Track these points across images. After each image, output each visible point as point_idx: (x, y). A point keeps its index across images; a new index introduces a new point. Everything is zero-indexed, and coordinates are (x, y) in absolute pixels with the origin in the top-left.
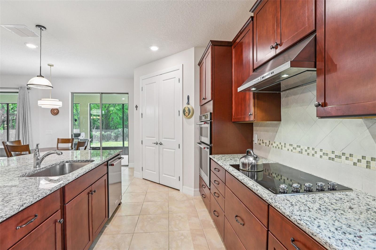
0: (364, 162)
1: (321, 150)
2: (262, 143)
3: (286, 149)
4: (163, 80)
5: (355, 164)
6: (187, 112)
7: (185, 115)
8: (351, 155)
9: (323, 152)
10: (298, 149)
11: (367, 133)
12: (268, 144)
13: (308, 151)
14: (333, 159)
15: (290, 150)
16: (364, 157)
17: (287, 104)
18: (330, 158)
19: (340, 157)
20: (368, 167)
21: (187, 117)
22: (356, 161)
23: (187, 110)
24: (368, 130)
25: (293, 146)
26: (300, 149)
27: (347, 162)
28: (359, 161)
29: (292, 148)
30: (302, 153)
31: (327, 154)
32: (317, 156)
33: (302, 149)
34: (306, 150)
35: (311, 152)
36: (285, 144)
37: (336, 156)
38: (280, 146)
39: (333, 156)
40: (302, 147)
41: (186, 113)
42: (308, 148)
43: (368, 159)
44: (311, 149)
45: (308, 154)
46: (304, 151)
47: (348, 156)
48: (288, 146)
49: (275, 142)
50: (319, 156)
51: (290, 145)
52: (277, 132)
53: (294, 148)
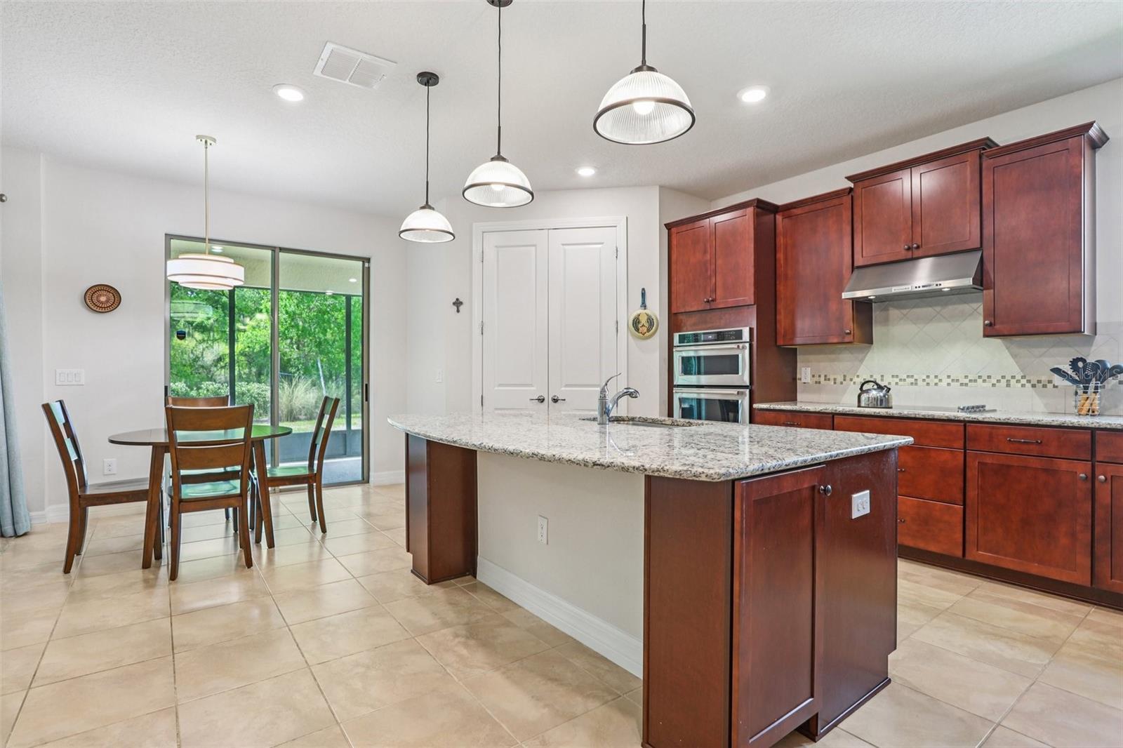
0: (1004, 382)
1: (949, 377)
2: (825, 380)
4: (563, 245)
5: (994, 385)
6: (643, 325)
7: (637, 330)
8: (989, 377)
9: (952, 378)
10: (910, 380)
11: (1006, 353)
12: (840, 379)
13: (927, 380)
14: (966, 385)
15: (893, 383)
16: (1003, 377)
17: (886, 321)
18: (962, 384)
19: (975, 381)
20: (1008, 385)
21: (643, 334)
22: (995, 382)
23: (643, 320)
24: (1007, 351)
25: (900, 378)
26: (913, 379)
27: (985, 385)
28: (998, 381)
29: (897, 380)
30: (916, 384)
31: (958, 380)
32: (944, 384)
33: (917, 379)
34: (924, 380)
35: (933, 380)
36: (882, 376)
37: (970, 381)
39: (967, 381)
40: (915, 377)
41: (640, 325)
42: (928, 377)
43: (1008, 377)
44: (932, 377)
45: (928, 384)
46: (920, 382)
47: (986, 378)
48: (888, 379)
49: (858, 376)
50: (946, 384)
51: (893, 376)
52: (862, 361)
53: (901, 380)
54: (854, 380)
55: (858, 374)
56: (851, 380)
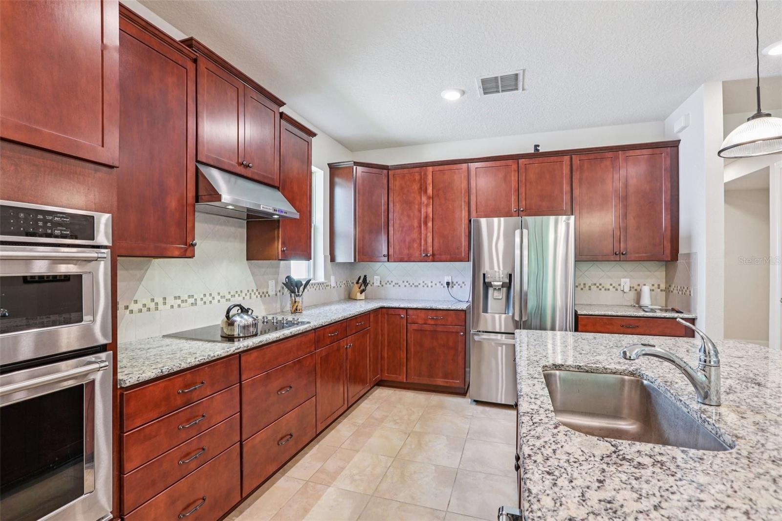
1: (219, 294)
3: (168, 306)
10: (191, 300)
13: (205, 299)
15: (176, 306)
25: (182, 299)
26: (193, 299)
29: (179, 302)
30: (196, 304)
33: (196, 299)
34: (202, 299)
35: (208, 299)
36: (165, 299)
38: (152, 306)
40: (195, 296)
42: (205, 295)
44: (208, 295)
45: (205, 303)
46: (199, 302)
48: (171, 301)
49: (136, 302)
50: (217, 301)
51: (175, 298)
52: (140, 280)
53: (183, 301)
54: (130, 308)
55: (135, 299)
56: (127, 307)
